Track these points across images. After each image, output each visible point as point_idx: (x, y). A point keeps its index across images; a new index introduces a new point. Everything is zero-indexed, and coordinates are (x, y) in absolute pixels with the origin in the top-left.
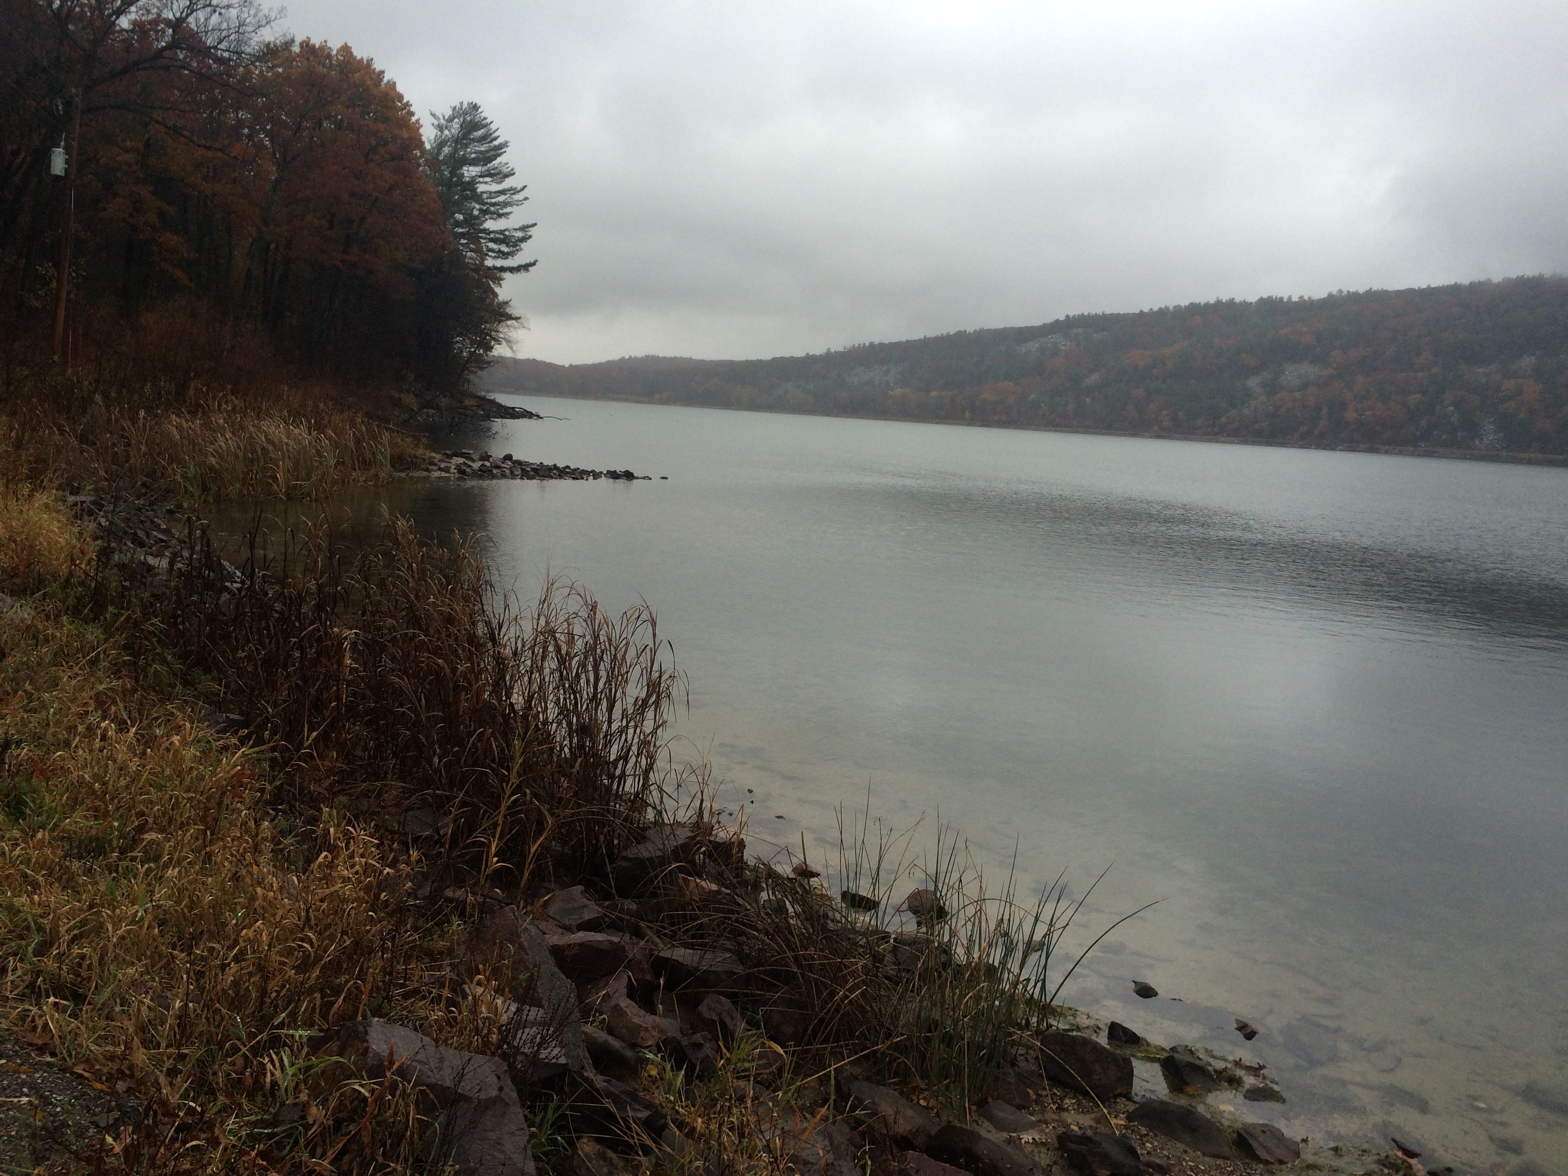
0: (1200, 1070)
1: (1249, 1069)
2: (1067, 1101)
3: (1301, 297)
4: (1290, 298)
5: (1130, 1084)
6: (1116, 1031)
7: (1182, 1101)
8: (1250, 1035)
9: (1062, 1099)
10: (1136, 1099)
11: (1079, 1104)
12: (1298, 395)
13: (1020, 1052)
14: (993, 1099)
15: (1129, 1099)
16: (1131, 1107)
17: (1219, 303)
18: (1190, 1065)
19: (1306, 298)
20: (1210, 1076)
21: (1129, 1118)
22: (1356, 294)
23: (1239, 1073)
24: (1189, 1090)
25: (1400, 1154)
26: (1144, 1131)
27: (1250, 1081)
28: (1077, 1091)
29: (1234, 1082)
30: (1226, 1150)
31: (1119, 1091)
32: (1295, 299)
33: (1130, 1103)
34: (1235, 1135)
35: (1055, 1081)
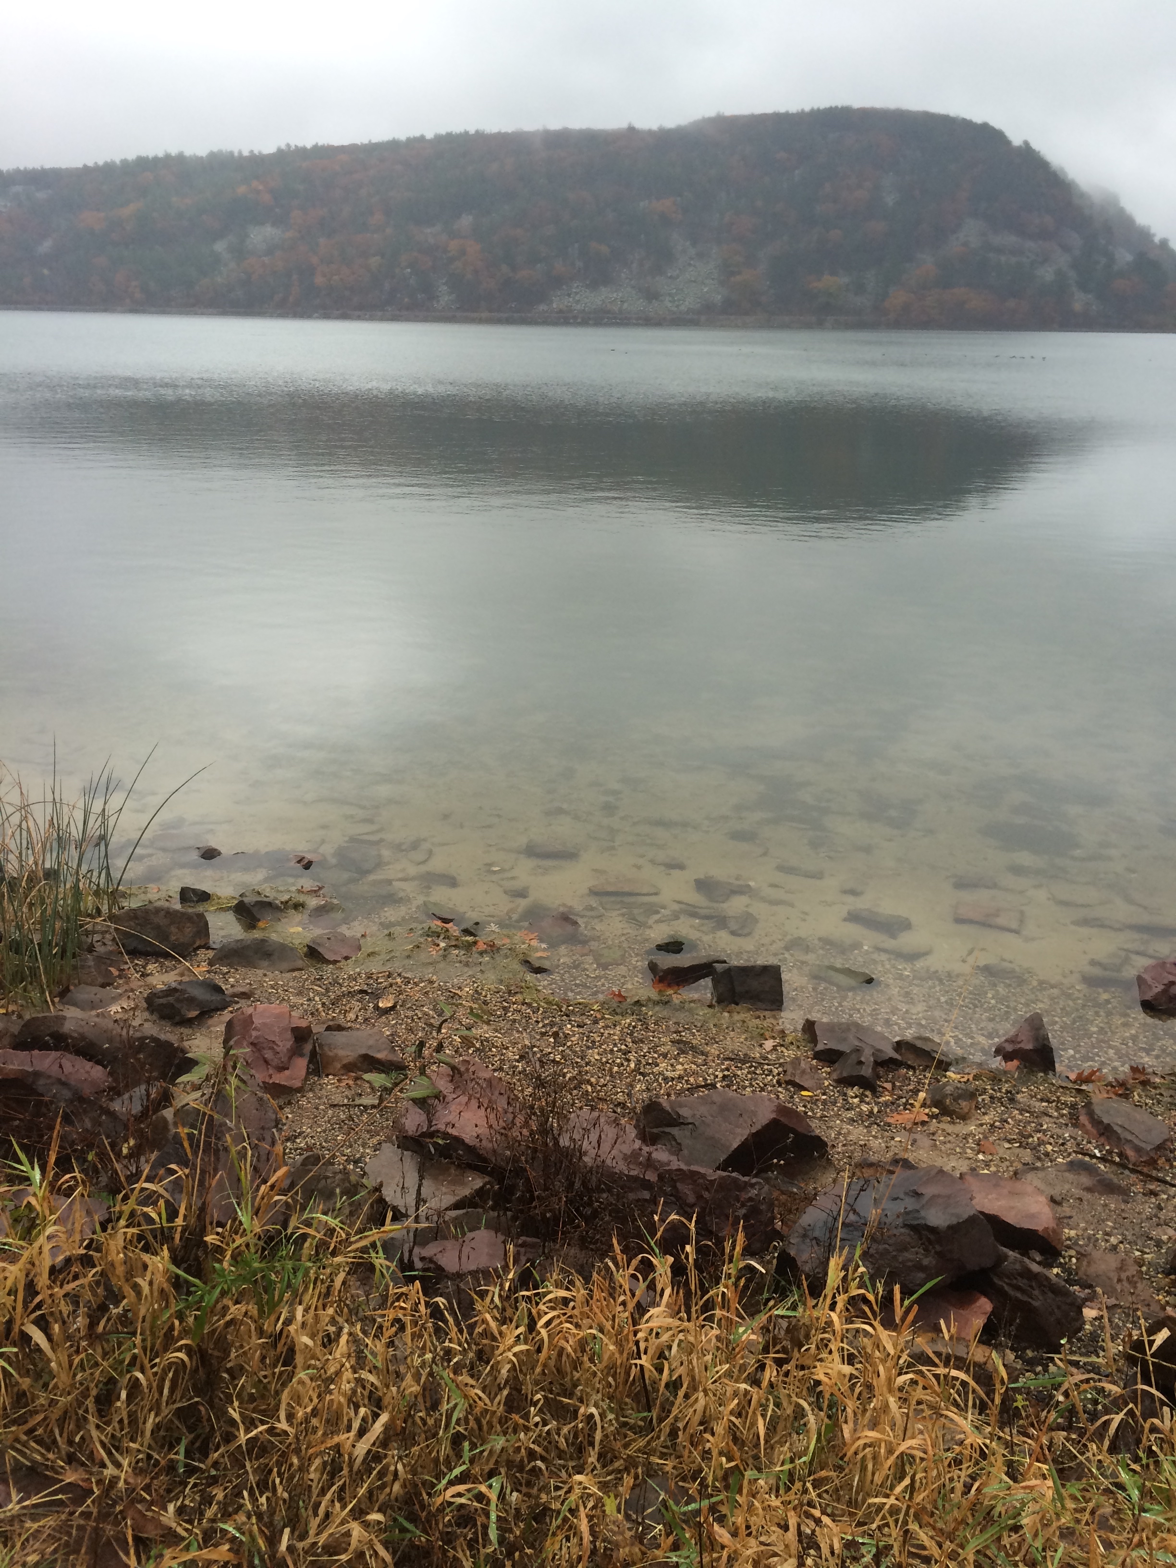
0: (268, 906)
1: (310, 892)
2: (150, 967)
3: (252, 152)
4: (240, 152)
5: (207, 935)
6: (187, 895)
7: (257, 934)
8: (308, 866)
9: (144, 967)
10: (214, 946)
11: (162, 965)
12: (266, 259)
13: (95, 939)
14: (75, 986)
15: (208, 948)
16: (211, 954)
17: (168, 157)
18: (258, 903)
19: (256, 152)
20: (277, 908)
21: (211, 963)
22: (304, 149)
23: (301, 898)
24: (261, 924)
25: (439, 923)
26: (225, 969)
27: (313, 902)
28: (159, 955)
29: (298, 906)
30: (300, 963)
31: (197, 944)
32: (246, 153)
33: (210, 951)
34: (305, 949)
35: (134, 953)
